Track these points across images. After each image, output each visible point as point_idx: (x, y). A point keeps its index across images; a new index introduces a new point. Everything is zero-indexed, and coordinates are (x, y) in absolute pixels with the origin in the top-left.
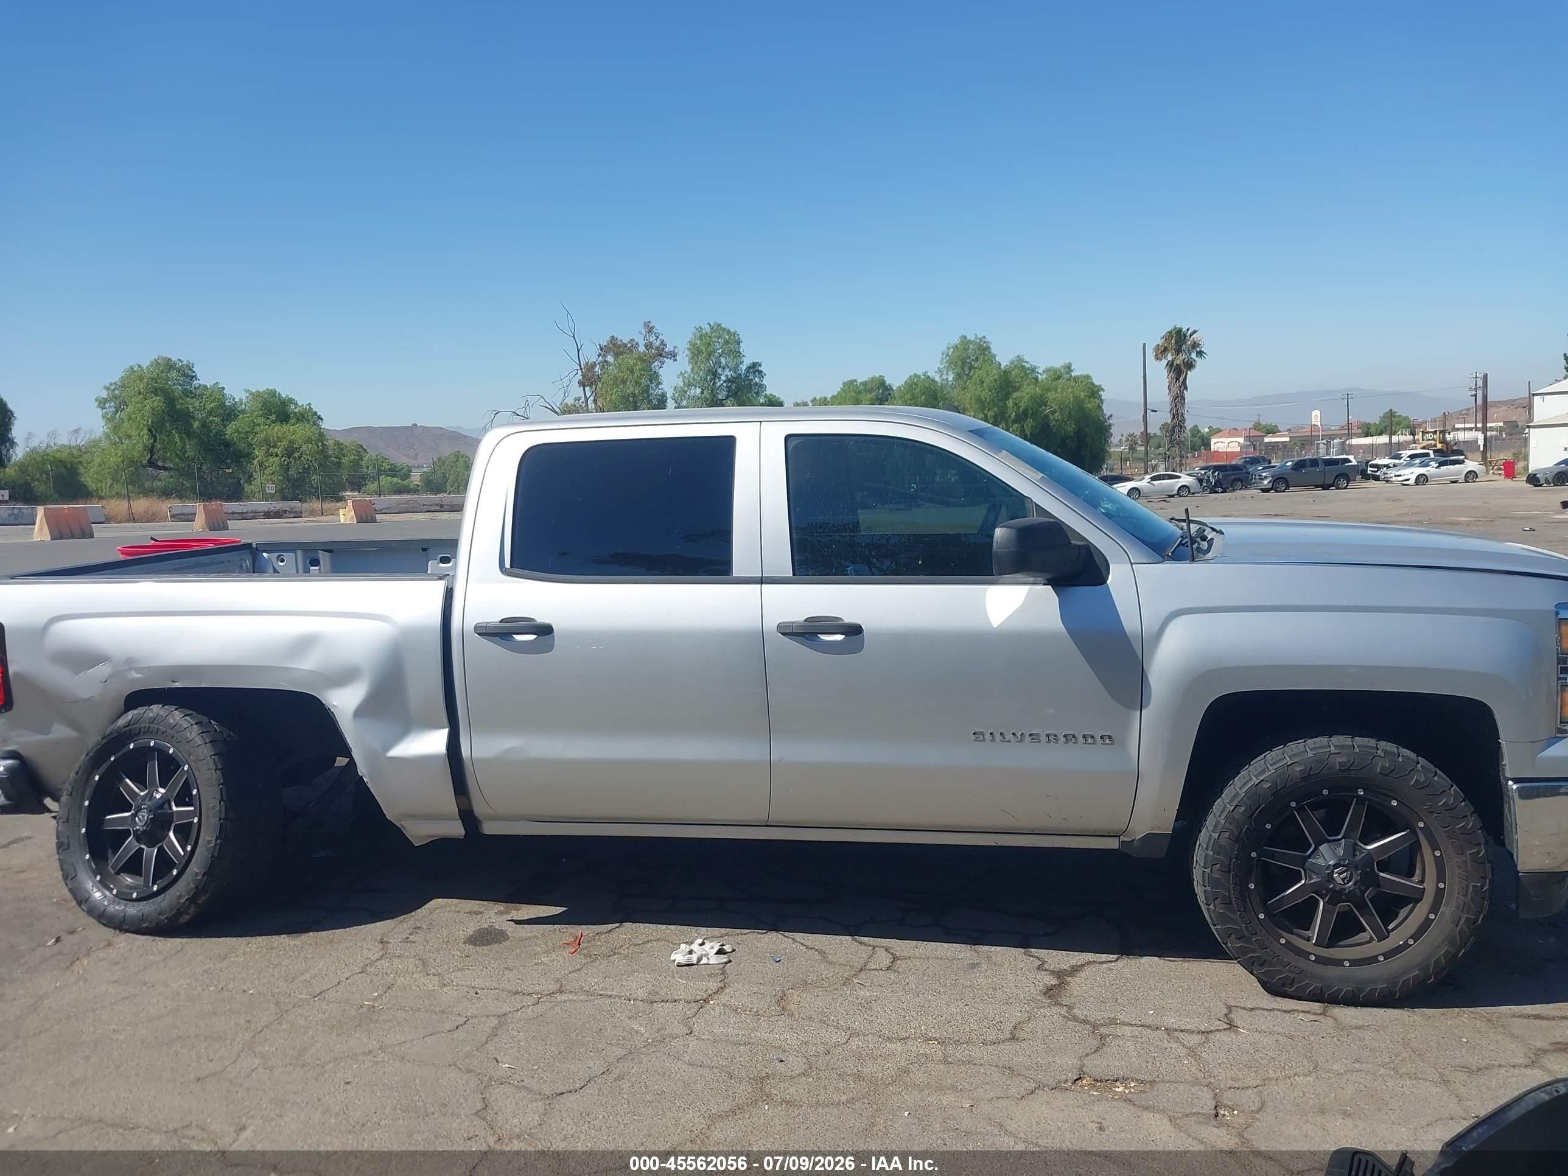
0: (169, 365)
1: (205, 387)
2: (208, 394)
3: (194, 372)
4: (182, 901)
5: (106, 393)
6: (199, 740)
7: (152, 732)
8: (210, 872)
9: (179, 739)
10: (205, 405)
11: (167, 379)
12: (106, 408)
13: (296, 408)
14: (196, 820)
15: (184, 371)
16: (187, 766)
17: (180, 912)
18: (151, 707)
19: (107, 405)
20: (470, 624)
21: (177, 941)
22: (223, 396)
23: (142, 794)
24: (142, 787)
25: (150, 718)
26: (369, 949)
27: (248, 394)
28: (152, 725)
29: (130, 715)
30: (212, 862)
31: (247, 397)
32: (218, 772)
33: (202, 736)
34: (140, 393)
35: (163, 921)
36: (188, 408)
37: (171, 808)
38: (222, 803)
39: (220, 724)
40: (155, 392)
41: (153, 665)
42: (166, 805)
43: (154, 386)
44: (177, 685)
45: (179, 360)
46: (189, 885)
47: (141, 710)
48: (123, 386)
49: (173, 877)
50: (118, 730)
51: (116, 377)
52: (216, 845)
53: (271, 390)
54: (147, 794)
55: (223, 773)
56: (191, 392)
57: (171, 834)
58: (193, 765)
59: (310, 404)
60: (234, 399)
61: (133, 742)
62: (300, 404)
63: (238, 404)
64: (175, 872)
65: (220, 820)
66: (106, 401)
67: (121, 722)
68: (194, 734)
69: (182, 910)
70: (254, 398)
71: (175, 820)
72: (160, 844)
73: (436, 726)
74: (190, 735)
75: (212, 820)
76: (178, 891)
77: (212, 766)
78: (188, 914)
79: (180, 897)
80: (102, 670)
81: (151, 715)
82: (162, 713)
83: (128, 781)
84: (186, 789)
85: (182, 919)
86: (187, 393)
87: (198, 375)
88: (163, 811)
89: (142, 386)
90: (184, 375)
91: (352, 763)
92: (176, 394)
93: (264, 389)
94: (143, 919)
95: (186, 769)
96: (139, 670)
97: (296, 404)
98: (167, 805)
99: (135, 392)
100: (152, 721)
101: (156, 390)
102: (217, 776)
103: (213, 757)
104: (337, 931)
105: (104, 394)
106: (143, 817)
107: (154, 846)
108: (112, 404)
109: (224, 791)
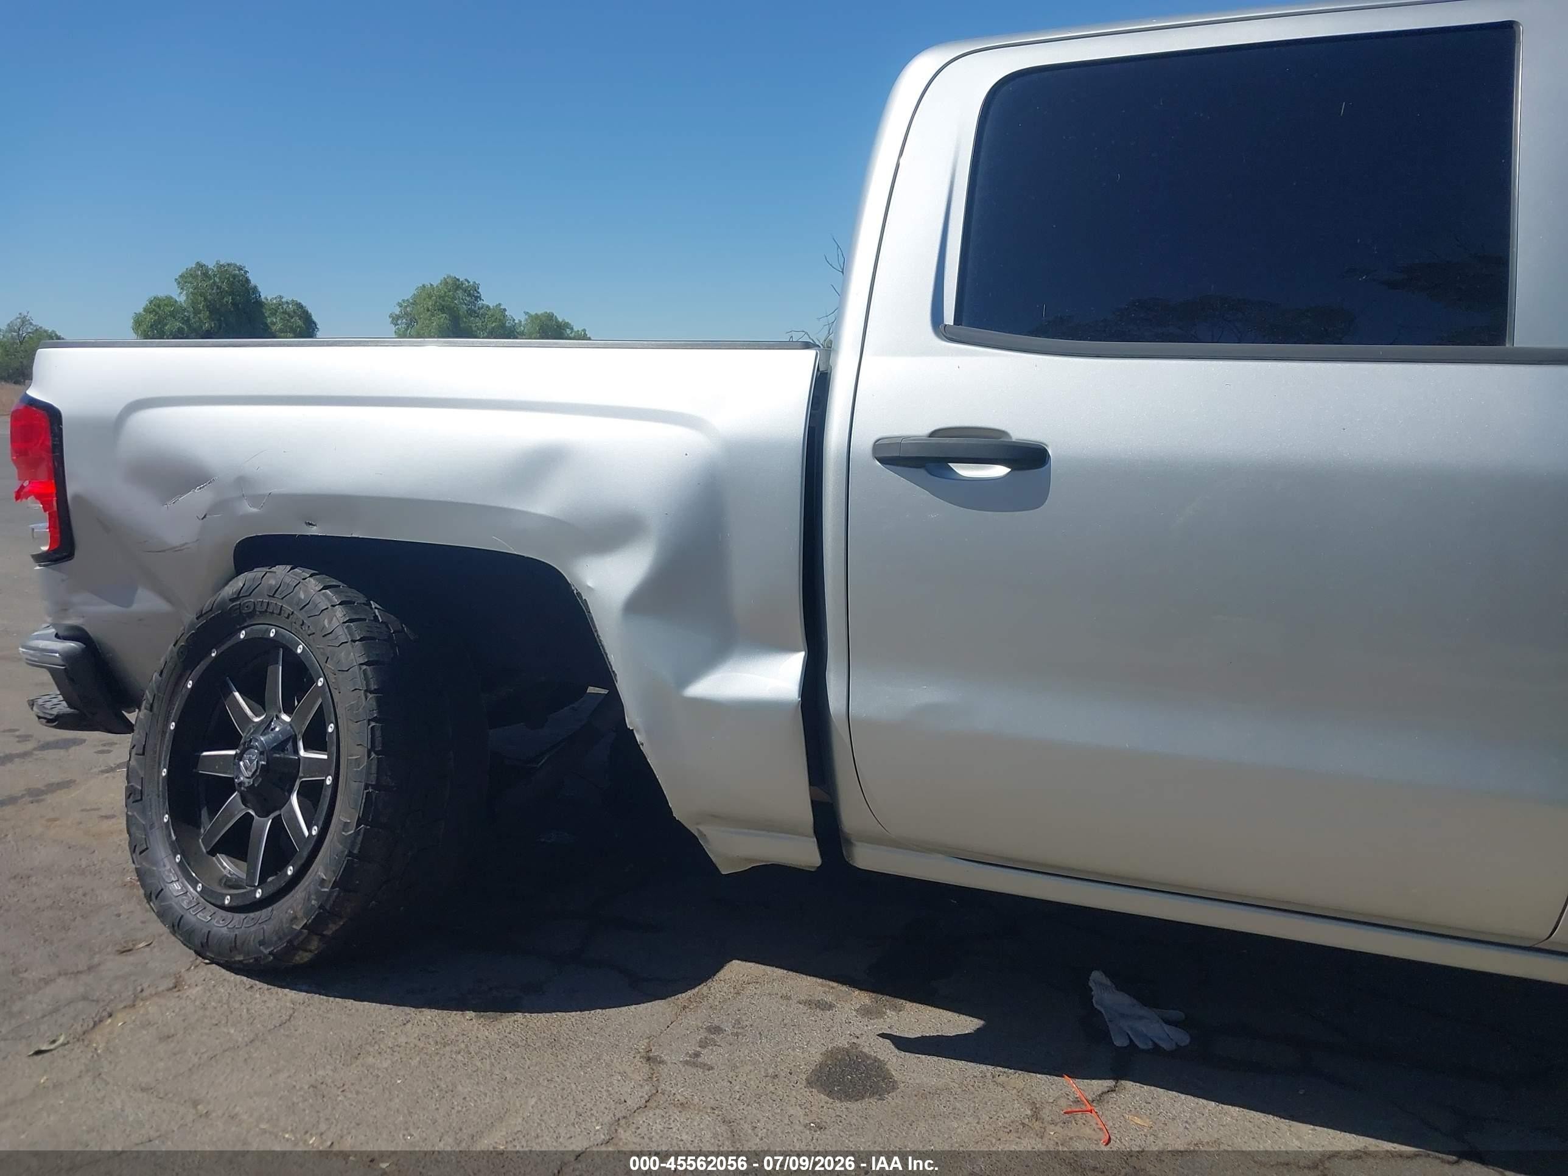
0: (456, 285)
1: (488, 307)
2: (490, 313)
3: (478, 293)
4: (297, 927)
5: (399, 310)
6: (342, 635)
7: (272, 613)
8: (345, 882)
9: (312, 628)
10: (486, 325)
11: (454, 298)
12: (398, 324)
13: (571, 333)
14: (329, 781)
15: (469, 291)
16: (322, 679)
17: (292, 947)
18: (273, 569)
19: (399, 322)
20: (864, 442)
21: (290, 996)
22: (504, 316)
23: (257, 720)
24: (256, 706)
25: (271, 587)
26: (623, 1074)
27: (527, 317)
28: (273, 601)
29: (239, 582)
30: (350, 864)
31: (526, 320)
32: (370, 696)
33: (347, 627)
34: (428, 310)
35: (266, 957)
36: (471, 326)
37: (296, 751)
38: (373, 755)
39: (386, 608)
40: (442, 309)
41: (275, 491)
42: (289, 746)
43: (441, 304)
44: (314, 531)
45: (466, 280)
46: (309, 899)
47: (258, 572)
48: (414, 303)
49: (287, 879)
50: (223, 603)
51: (409, 293)
52: (357, 833)
53: (549, 314)
54: (262, 720)
55: (379, 701)
56: (475, 312)
57: (294, 799)
58: (332, 679)
59: (584, 330)
60: (514, 320)
61: (243, 628)
62: (575, 329)
63: (517, 326)
64: (290, 871)
65: (366, 787)
66: (398, 317)
67: (229, 590)
68: (335, 623)
69: (296, 943)
70: (532, 321)
71: (301, 774)
72: (277, 813)
73: (781, 646)
74: (330, 622)
75: (354, 785)
76: (291, 907)
77: (360, 683)
78: (306, 951)
79: (294, 919)
80: (199, 498)
81: (272, 582)
82: (287, 580)
83: (237, 694)
84: (319, 721)
85: (297, 958)
86: (472, 313)
87: (482, 296)
88: (282, 755)
89: (430, 303)
90: (469, 295)
91: (614, 700)
92: (461, 313)
93: (542, 312)
94: (235, 945)
95: (320, 684)
96: (255, 500)
97: (572, 329)
98: (290, 744)
99: (424, 309)
100: (274, 593)
101: (443, 307)
102: (367, 704)
103: (364, 667)
104: (567, 1015)
105: (397, 311)
106: (251, 761)
107: (267, 815)
108: (404, 320)
109: (378, 733)
